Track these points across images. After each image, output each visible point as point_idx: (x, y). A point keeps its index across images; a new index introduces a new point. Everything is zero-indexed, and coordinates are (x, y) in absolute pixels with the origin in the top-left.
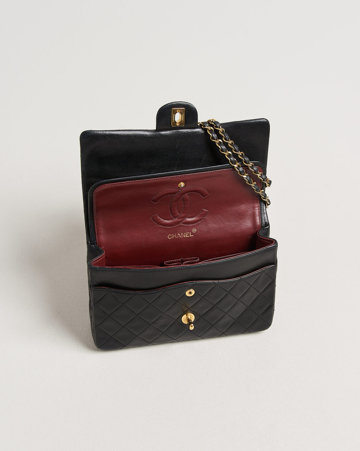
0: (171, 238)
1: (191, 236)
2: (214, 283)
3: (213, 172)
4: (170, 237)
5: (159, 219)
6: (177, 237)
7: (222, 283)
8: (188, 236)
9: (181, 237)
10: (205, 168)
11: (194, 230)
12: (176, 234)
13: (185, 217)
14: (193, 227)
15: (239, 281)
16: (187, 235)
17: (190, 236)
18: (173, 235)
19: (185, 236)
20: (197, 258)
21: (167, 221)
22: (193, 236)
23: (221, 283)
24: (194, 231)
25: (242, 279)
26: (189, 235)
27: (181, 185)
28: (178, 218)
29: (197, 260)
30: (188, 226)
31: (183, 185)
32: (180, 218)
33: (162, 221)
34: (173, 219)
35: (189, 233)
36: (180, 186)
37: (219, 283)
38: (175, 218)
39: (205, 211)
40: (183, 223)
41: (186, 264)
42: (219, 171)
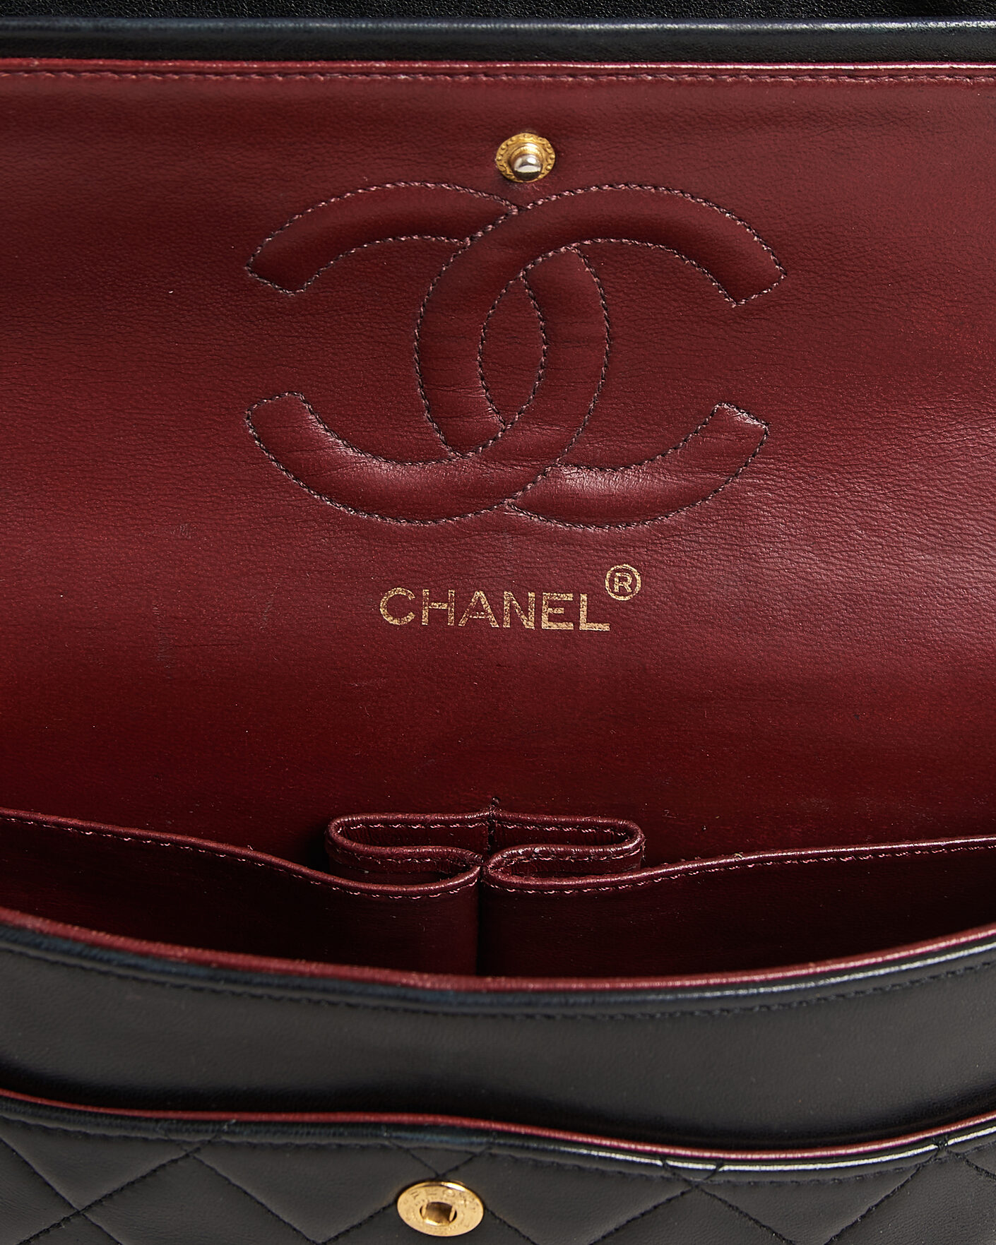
0: (411, 617)
1: (584, 626)
2: (667, 1175)
3: (833, 74)
4: (397, 607)
5: (315, 444)
6: (457, 619)
7: (755, 1183)
8: (563, 626)
9: (501, 622)
10: (756, 33)
11: (622, 579)
12: (451, 593)
13: (548, 454)
14: (620, 551)
15: (920, 1168)
16: (552, 618)
17: (577, 624)
18: (426, 592)
19: (538, 622)
20: (624, 828)
21: (383, 469)
22: (606, 628)
23: (739, 1183)
24: (622, 592)
25: (958, 1156)
26: (571, 613)
27: (522, 154)
28: (489, 458)
29: (620, 841)
30: (567, 540)
31: (532, 160)
32: (503, 455)
33: (342, 463)
34: (441, 456)
35: (577, 600)
36: (510, 163)
37: (717, 1179)
38: (461, 444)
39: (741, 430)
40: (527, 506)
41: (518, 869)
42: (892, 74)
